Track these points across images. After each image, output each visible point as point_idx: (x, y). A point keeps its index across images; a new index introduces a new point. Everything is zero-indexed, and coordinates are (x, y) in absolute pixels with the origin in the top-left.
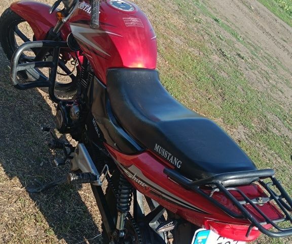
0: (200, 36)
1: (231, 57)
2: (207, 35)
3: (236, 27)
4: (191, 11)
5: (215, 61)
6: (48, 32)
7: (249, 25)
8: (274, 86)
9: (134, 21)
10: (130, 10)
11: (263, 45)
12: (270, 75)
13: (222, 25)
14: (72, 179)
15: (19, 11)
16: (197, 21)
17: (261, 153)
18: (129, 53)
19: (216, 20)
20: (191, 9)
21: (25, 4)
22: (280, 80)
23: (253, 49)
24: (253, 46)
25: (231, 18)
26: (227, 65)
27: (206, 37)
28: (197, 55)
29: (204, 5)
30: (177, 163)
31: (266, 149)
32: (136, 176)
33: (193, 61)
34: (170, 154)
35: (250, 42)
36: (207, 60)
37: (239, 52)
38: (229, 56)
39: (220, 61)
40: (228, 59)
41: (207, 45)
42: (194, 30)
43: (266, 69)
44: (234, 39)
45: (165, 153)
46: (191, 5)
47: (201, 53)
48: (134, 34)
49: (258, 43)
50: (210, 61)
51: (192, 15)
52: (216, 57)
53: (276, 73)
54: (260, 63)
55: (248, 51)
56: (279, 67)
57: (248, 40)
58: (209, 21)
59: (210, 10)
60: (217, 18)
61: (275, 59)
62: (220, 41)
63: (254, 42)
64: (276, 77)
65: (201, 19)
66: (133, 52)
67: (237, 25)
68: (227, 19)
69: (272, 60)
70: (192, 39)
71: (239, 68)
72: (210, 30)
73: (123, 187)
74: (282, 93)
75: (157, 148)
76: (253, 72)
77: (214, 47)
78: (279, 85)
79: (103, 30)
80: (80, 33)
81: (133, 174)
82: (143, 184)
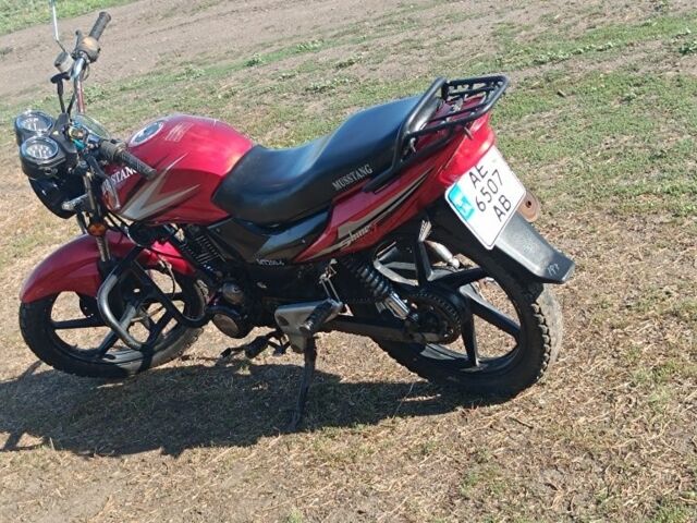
0: (257, 108)
1: (333, 82)
2: (265, 96)
3: (291, 39)
4: (202, 95)
5: (319, 111)
6: (99, 270)
7: (305, 13)
8: (438, 44)
9: (178, 131)
10: (161, 126)
11: (360, 15)
12: (417, 38)
13: (269, 60)
14: (308, 327)
15: (39, 292)
16: (227, 96)
17: (513, 135)
18: (213, 159)
19: (251, 64)
20: (198, 93)
21: (32, 283)
22: (438, 29)
23: (350, 36)
24: (347, 33)
25: (268, 37)
26: (341, 95)
27: (268, 99)
28: (285, 131)
29: (209, 67)
30: (366, 170)
31: (514, 123)
32: (353, 233)
33: (291, 144)
34: (352, 174)
35: (336, 32)
36: (307, 123)
37: (338, 62)
38: (329, 82)
39: (325, 104)
40: (332, 88)
41: (283, 106)
42: (238, 111)
43: (401, 37)
44: (309, 56)
45: (348, 179)
46: (191, 89)
47: (288, 124)
48: (194, 139)
49: (350, 21)
50: (312, 119)
51: (209, 98)
52: (313, 105)
53: (422, 27)
54: (383, 41)
55: (347, 46)
56: (417, 15)
57: (331, 34)
58: (242, 77)
59: (224, 63)
60: (250, 59)
61: (399, 10)
62: (293, 80)
63: (343, 27)
64: (426, 30)
65: (229, 88)
66: (215, 154)
67: (287, 34)
68: (263, 45)
69: (396, 18)
70: (252, 123)
71: (361, 81)
72: (259, 85)
73: (359, 271)
74: (460, 38)
75: (337, 185)
76: (387, 63)
77: (294, 97)
78: (443, 36)
79: (163, 171)
80: (144, 207)
81: (348, 236)
82: (365, 230)
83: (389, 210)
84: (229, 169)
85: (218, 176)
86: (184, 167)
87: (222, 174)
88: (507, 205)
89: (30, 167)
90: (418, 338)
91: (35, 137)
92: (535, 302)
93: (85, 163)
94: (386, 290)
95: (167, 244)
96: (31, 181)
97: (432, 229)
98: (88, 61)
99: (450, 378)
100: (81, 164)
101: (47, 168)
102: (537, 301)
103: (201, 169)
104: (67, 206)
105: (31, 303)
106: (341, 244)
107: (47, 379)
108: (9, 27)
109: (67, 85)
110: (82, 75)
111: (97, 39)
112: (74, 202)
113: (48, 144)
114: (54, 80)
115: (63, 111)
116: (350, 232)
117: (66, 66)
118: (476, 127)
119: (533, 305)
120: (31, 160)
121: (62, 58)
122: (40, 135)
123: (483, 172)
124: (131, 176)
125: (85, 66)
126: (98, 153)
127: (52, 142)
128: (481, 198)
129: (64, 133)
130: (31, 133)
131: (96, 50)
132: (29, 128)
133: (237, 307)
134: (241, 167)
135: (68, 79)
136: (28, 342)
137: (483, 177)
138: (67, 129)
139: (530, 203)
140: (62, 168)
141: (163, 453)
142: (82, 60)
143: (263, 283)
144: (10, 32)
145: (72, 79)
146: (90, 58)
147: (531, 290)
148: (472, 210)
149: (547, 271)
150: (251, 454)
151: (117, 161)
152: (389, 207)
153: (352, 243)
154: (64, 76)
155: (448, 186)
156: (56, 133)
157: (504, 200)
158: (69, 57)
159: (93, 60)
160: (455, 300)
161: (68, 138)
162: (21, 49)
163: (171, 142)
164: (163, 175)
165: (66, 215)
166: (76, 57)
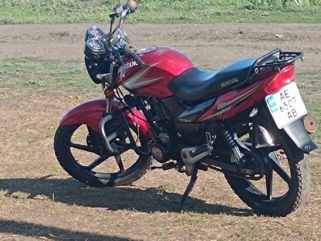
9: (161, 51)
14: (193, 152)
18: (173, 67)
21: (66, 118)
30: (236, 80)
32: (224, 108)
34: (230, 81)
45: (227, 83)
48: (167, 56)
66: (175, 65)
75: (223, 85)
79: (149, 66)
80: (135, 83)
81: (221, 110)
82: (229, 108)
83: (241, 100)
84: (179, 74)
85: (173, 75)
86: (159, 67)
87: (175, 75)
88: (295, 114)
89: (88, 51)
90: (242, 171)
91: (94, 39)
92: (297, 163)
93: (113, 57)
94: (233, 144)
95: (141, 111)
96: (85, 58)
97: (258, 113)
98: (130, 11)
99: (256, 204)
100: (112, 57)
101: (96, 54)
102: (299, 163)
103: (167, 70)
104: (99, 76)
105: (64, 126)
106: (217, 114)
107: (55, 182)
108: (69, 19)
109: (117, 19)
110: (125, 17)
111: (137, 3)
112: (102, 75)
113: (100, 44)
114: (111, 16)
115: (111, 31)
116: (222, 108)
117: (119, 11)
118: (285, 70)
119: (297, 165)
120: (90, 48)
121: (118, 6)
122: (97, 39)
123: (287, 96)
124: (134, 66)
125: (127, 13)
126: (122, 51)
127: (102, 43)
128: (283, 106)
129: (108, 41)
130: (93, 36)
131: (135, 7)
132: (93, 34)
133: (165, 145)
134: (185, 73)
135: (117, 17)
136: (55, 148)
137: (287, 97)
138: (110, 39)
139: (312, 123)
140: (103, 56)
141: (108, 210)
142: (127, 10)
143: (181, 134)
144: (69, 22)
145: (119, 18)
146: (131, 10)
147: (297, 157)
148: (276, 110)
149: (304, 147)
150: (151, 216)
151: (130, 57)
152: (241, 98)
153: (223, 114)
154: (116, 15)
155: (268, 94)
156: (105, 40)
157: (294, 111)
158: (121, 7)
159: (132, 12)
160: (266, 160)
161: (110, 44)
162: (75, 35)
163: (157, 55)
164: (148, 68)
165: (97, 81)
166: (124, 8)
